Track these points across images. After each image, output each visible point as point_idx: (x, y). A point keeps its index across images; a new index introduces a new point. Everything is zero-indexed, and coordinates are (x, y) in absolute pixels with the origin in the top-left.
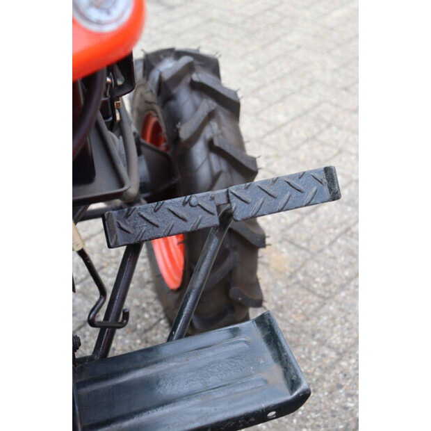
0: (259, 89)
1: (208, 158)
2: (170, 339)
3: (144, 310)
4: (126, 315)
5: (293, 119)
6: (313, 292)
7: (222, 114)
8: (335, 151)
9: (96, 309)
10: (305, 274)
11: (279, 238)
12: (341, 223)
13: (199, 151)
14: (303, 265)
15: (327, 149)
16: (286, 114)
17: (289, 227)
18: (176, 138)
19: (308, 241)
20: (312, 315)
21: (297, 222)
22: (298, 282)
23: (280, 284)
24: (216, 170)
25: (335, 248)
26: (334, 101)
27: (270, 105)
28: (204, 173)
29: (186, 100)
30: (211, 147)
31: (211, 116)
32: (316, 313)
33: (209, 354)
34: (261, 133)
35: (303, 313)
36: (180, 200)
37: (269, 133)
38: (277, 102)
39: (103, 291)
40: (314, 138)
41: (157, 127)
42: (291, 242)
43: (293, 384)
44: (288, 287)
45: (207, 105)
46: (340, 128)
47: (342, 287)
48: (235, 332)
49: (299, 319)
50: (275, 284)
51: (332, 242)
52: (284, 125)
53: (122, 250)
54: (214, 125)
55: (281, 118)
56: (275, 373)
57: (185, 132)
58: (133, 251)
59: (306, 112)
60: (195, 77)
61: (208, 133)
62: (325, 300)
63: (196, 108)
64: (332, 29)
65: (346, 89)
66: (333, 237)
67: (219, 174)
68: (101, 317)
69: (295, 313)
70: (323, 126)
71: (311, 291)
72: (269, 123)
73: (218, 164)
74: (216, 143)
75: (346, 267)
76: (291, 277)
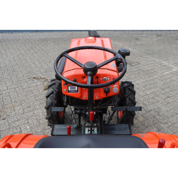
0: (146, 86)
1: (129, 100)
2: (117, 124)
3: (115, 122)
4: (112, 119)
5: (151, 93)
6: (145, 126)
7: (132, 94)
8: (157, 101)
9: (109, 117)
10: (144, 123)
11: (141, 115)
12: (154, 115)
13: (128, 99)
14: (144, 121)
15: (155, 100)
16: (149, 92)
17: (144, 114)
18: (124, 96)
19: (146, 117)
20: (143, 130)
21: (145, 113)
22: (142, 124)
23: (139, 123)
24: (130, 102)
25: (151, 119)
26: (160, 91)
27: (147, 90)
28: (128, 102)
29: (127, 91)
30: (129, 99)
31: (130, 94)
32: (144, 130)
33: (121, 127)
34: (144, 95)
35: (142, 129)
36: (121, 107)
37: (145, 95)
38: (149, 89)
39: (110, 115)
40: (154, 98)
41: (122, 94)
42: (143, 117)
43: (131, 132)
44: (140, 124)
45: (130, 92)
46: (159, 97)
47: (150, 126)
48: (126, 125)
49: (141, 130)
50: (138, 123)
51: (151, 118)
52: (148, 94)
53: (113, 112)
54: (131, 96)
55: (148, 93)
56: (129, 131)
57: (126, 96)
58: (114, 112)
59: (153, 92)
60: (129, 88)
61: (129, 96)
62: (146, 128)
63: (128, 92)
64: (164, 76)
65: (163, 89)
66: (151, 117)
67: (130, 103)
68: (109, 118)
69: (140, 129)
70: (156, 96)
71: (144, 126)
72: (146, 93)
73: (130, 101)
74: (130, 98)
75: (152, 123)
76: (141, 122)
